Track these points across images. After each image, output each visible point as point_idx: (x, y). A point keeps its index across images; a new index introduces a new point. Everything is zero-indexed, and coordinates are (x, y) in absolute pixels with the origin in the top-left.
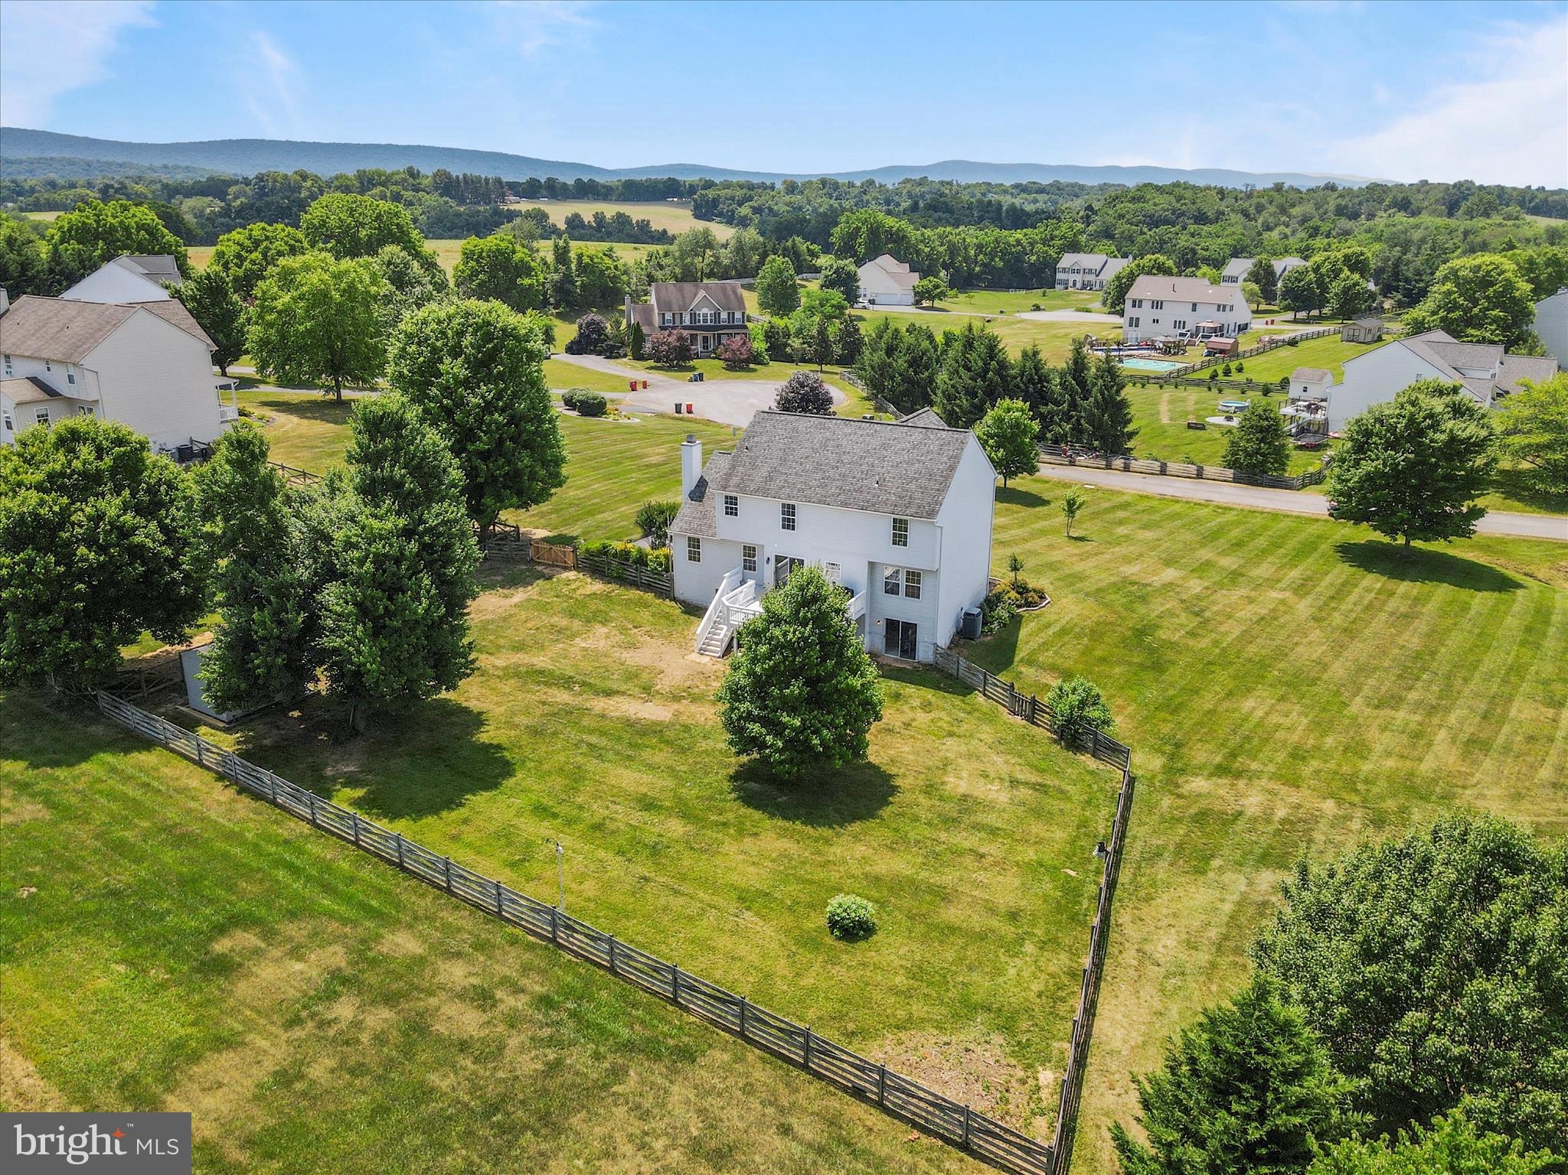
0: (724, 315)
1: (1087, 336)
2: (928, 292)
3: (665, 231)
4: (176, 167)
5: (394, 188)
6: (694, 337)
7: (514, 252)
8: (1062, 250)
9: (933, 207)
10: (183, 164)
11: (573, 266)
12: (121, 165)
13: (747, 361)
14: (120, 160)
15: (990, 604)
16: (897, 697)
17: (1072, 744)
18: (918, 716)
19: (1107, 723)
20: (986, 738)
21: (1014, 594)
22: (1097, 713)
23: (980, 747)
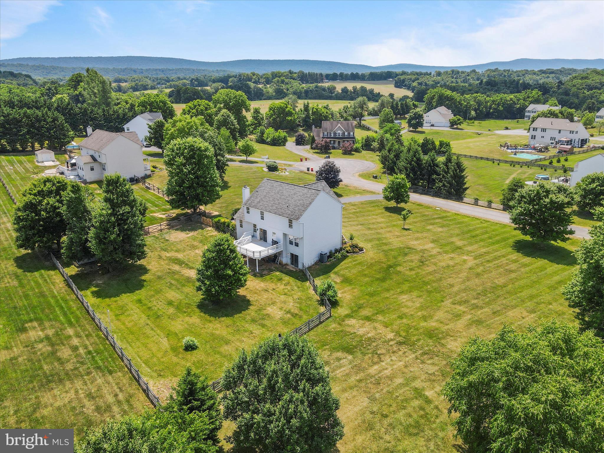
0: (346, 134)
1: (506, 143)
2: (455, 122)
3: (379, 93)
4: (221, 70)
5: (282, 78)
6: (334, 141)
7: (287, 107)
8: (531, 102)
9: (488, 83)
10: (223, 69)
11: (311, 112)
12: (203, 70)
13: (351, 151)
14: (203, 69)
15: (337, 251)
16: (280, 280)
17: (322, 303)
18: (281, 287)
19: (333, 297)
20: (296, 297)
21: (349, 248)
22: (330, 293)
23: (290, 299)
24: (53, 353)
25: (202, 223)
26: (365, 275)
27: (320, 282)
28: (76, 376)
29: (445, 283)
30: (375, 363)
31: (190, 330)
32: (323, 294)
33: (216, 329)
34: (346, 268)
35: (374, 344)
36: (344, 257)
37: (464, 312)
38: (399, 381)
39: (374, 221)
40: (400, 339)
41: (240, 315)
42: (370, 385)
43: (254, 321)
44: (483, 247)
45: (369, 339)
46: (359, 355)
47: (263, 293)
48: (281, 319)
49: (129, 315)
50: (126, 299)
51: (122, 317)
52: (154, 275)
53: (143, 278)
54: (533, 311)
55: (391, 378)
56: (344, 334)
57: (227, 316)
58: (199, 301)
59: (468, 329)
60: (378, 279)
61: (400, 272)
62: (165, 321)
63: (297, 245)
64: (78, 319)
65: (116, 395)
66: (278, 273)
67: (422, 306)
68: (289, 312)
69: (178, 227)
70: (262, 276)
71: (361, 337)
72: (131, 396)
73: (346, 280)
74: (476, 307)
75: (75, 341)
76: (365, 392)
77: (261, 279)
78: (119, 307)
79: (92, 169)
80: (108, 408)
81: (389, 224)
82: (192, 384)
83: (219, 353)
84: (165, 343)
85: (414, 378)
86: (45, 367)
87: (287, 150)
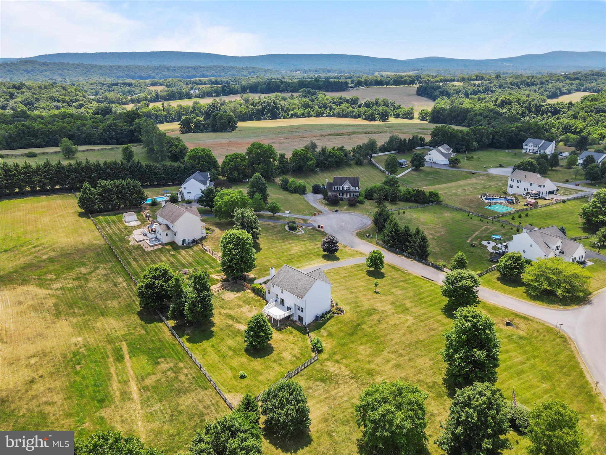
0: (353, 188)
2: (453, 161)
6: (343, 194)
7: (307, 154)
11: (327, 155)
13: (355, 203)
15: (327, 313)
16: (291, 333)
17: (313, 351)
18: (291, 338)
19: (319, 347)
20: (299, 345)
21: (335, 311)
22: (318, 345)
23: (296, 347)
24: (177, 377)
25: (244, 286)
26: (342, 331)
27: (313, 335)
28: (191, 390)
29: (388, 338)
30: (335, 389)
31: (242, 366)
32: (314, 345)
33: (255, 366)
34: (331, 326)
35: (337, 378)
36: (331, 317)
37: (393, 359)
38: (345, 399)
39: (356, 285)
40: (352, 375)
41: (268, 357)
42: (330, 401)
43: (275, 361)
44: (423, 308)
45: (336, 374)
46: (328, 384)
47: (281, 342)
48: (290, 360)
49: (209, 356)
50: (205, 344)
51: (205, 357)
52: (218, 327)
53: (212, 329)
54: (433, 360)
55: (341, 397)
56: (323, 371)
57: (261, 357)
58: (245, 347)
59: (391, 370)
60: (349, 334)
61: (364, 329)
62: (228, 360)
63: (302, 311)
64: (183, 356)
65: (211, 401)
66: (290, 328)
67: (370, 354)
68: (294, 356)
69: (228, 288)
70: (281, 329)
71: (331, 373)
72: (218, 401)
73: (330, 335)
74: (401, 355)
75: (185, 371)
76: (327, 404)
77: (280, 332)
78: (203, 349)
79: (167, 235)
80: (209, 407)
81: (366, 288)
82: (249, 400)
83: (257, 380)
84: (230, 374)
85: (353, 398)
86: (175, 385)
87: (305, 201)
